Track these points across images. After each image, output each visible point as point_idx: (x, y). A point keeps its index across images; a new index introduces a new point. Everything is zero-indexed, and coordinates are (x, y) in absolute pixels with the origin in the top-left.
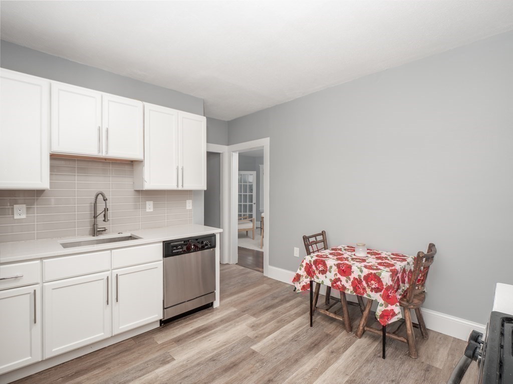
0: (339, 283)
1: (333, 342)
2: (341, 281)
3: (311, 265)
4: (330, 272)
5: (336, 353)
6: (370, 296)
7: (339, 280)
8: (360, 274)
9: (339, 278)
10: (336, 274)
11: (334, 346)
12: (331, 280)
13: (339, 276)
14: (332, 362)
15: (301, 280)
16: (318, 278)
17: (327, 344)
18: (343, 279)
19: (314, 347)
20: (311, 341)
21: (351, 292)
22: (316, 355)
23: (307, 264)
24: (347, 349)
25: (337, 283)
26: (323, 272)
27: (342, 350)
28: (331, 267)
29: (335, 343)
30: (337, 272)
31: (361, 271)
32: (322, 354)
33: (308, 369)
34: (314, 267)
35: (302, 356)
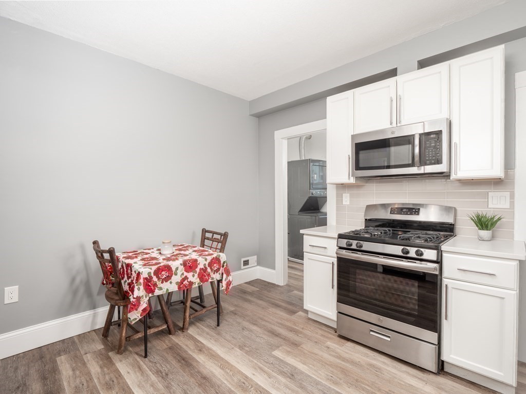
0: (186, 282)
1: (184, 347)
2: (188, 278)
3: (151, 277)
4: (176, 274)
5: (201, 349)
6: (213, 279)
7: (186, 278)
8: (205, 262)
9: (186, 276)
10: (183, 274)
11: (192, 348)
12: (177, 283)
13: (186, 274)
14: (213, 353)
15: (142, 303)
16: (161, 289)
17: (186, 352)
18: (190, 275)
19: (186, 362)
20: (174, 362)
21: (198, 284)
22: (201, 362)
23: (145, 279)
24: (199, 341)
25: (184, 283)
26: (168, 279)
27: (199, 345)
28: (177, 269)
29: (187, 346)
30: (184, 271)
31: (206, 260)
32: (200, 358)
33: (219, 370)
34: (155, 279)
35: (199, 372)
